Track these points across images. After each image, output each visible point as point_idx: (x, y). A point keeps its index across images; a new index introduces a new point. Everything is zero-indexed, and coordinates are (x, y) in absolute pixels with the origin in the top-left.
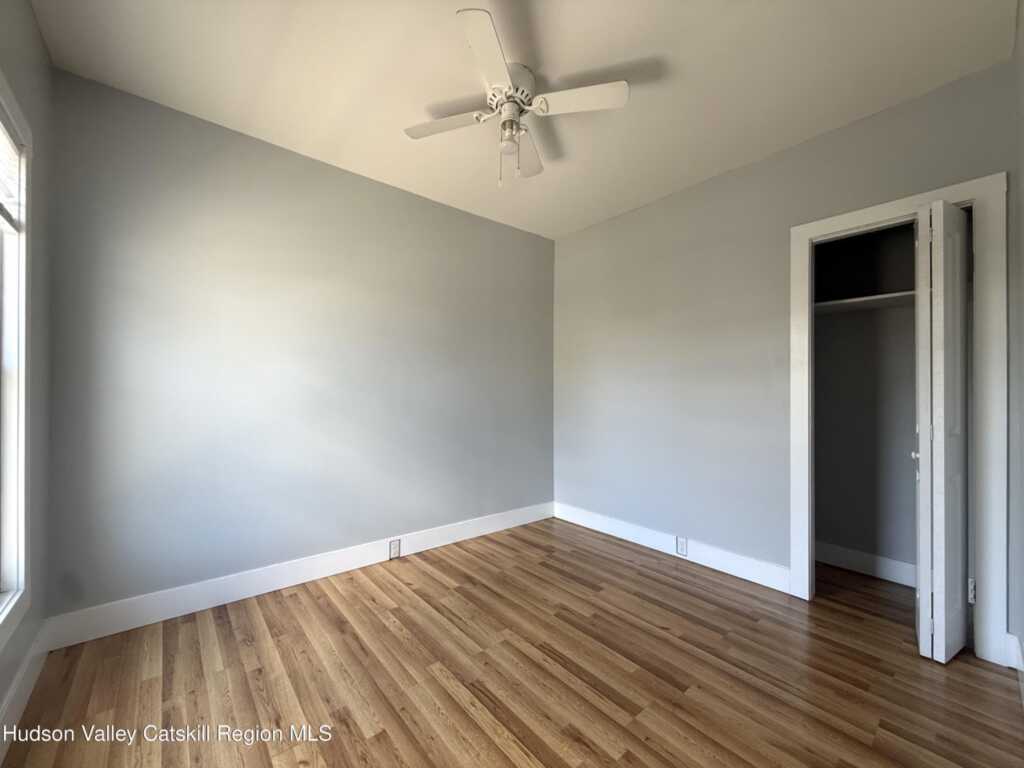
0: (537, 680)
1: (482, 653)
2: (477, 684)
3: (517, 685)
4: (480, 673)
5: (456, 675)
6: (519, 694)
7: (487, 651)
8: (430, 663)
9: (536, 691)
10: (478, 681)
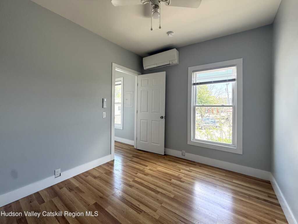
0: (141, 197)
1: (161, 204)
2: (157, 193)
3: (146, 195)
4: (158, 196)
5: (165, 195)
6: (145, 192)
7: (160, 205)
8: (175, 196)
9: (141, 194)
10: (157, 194)
